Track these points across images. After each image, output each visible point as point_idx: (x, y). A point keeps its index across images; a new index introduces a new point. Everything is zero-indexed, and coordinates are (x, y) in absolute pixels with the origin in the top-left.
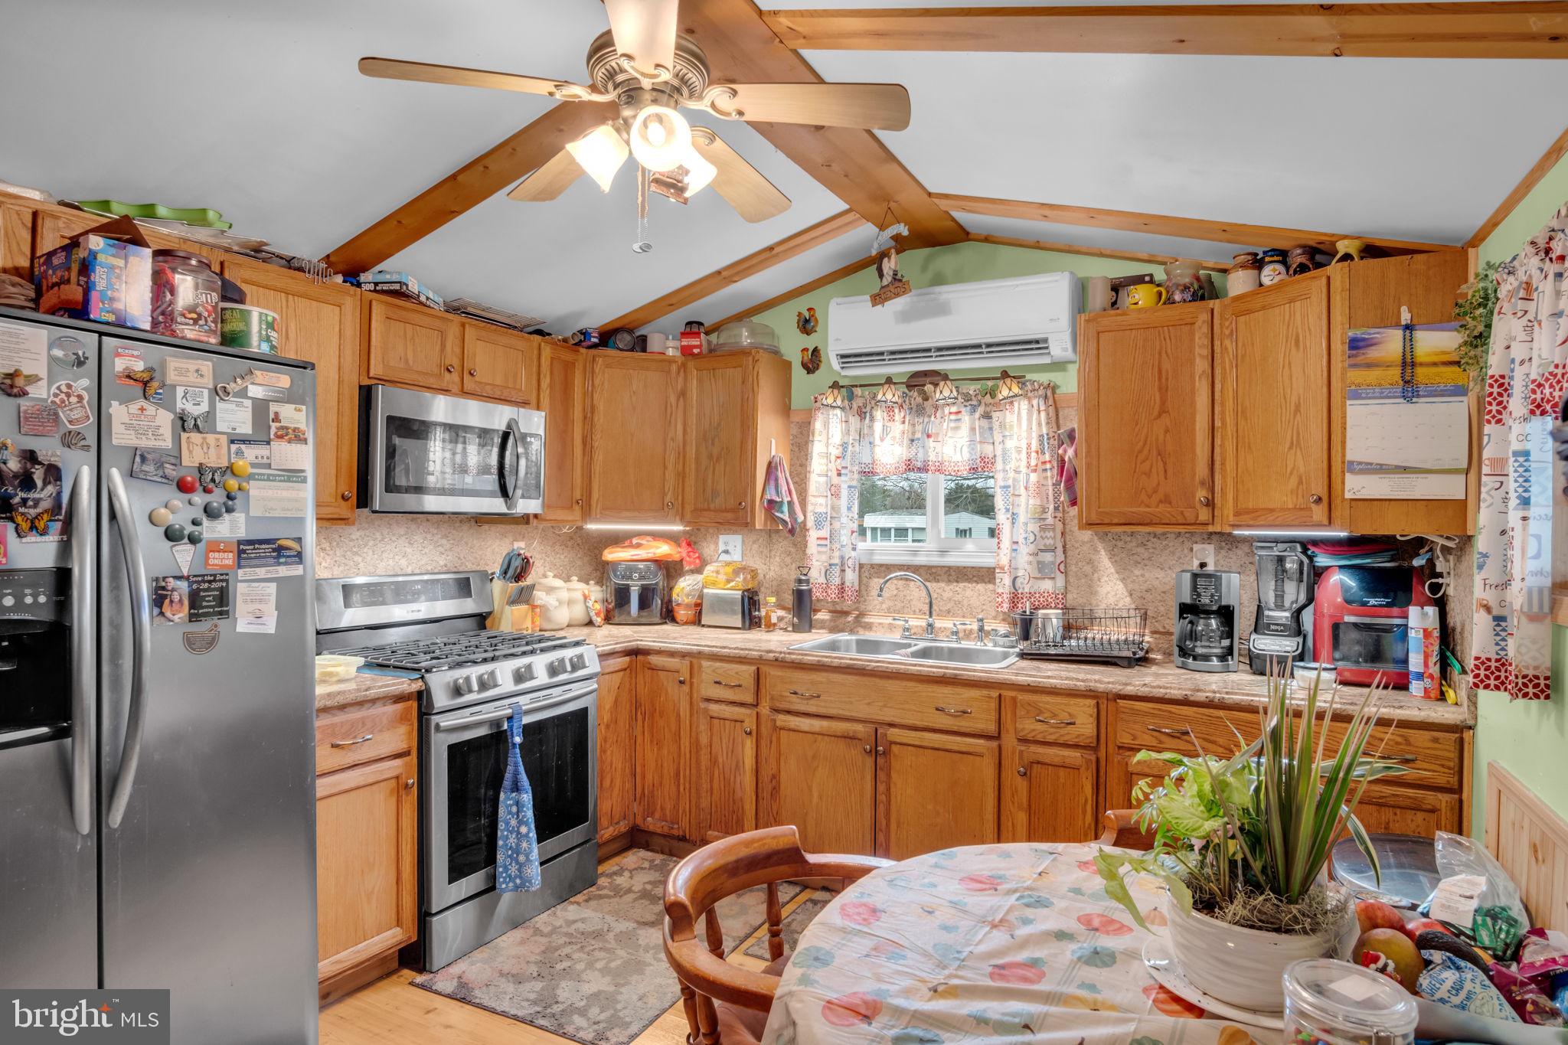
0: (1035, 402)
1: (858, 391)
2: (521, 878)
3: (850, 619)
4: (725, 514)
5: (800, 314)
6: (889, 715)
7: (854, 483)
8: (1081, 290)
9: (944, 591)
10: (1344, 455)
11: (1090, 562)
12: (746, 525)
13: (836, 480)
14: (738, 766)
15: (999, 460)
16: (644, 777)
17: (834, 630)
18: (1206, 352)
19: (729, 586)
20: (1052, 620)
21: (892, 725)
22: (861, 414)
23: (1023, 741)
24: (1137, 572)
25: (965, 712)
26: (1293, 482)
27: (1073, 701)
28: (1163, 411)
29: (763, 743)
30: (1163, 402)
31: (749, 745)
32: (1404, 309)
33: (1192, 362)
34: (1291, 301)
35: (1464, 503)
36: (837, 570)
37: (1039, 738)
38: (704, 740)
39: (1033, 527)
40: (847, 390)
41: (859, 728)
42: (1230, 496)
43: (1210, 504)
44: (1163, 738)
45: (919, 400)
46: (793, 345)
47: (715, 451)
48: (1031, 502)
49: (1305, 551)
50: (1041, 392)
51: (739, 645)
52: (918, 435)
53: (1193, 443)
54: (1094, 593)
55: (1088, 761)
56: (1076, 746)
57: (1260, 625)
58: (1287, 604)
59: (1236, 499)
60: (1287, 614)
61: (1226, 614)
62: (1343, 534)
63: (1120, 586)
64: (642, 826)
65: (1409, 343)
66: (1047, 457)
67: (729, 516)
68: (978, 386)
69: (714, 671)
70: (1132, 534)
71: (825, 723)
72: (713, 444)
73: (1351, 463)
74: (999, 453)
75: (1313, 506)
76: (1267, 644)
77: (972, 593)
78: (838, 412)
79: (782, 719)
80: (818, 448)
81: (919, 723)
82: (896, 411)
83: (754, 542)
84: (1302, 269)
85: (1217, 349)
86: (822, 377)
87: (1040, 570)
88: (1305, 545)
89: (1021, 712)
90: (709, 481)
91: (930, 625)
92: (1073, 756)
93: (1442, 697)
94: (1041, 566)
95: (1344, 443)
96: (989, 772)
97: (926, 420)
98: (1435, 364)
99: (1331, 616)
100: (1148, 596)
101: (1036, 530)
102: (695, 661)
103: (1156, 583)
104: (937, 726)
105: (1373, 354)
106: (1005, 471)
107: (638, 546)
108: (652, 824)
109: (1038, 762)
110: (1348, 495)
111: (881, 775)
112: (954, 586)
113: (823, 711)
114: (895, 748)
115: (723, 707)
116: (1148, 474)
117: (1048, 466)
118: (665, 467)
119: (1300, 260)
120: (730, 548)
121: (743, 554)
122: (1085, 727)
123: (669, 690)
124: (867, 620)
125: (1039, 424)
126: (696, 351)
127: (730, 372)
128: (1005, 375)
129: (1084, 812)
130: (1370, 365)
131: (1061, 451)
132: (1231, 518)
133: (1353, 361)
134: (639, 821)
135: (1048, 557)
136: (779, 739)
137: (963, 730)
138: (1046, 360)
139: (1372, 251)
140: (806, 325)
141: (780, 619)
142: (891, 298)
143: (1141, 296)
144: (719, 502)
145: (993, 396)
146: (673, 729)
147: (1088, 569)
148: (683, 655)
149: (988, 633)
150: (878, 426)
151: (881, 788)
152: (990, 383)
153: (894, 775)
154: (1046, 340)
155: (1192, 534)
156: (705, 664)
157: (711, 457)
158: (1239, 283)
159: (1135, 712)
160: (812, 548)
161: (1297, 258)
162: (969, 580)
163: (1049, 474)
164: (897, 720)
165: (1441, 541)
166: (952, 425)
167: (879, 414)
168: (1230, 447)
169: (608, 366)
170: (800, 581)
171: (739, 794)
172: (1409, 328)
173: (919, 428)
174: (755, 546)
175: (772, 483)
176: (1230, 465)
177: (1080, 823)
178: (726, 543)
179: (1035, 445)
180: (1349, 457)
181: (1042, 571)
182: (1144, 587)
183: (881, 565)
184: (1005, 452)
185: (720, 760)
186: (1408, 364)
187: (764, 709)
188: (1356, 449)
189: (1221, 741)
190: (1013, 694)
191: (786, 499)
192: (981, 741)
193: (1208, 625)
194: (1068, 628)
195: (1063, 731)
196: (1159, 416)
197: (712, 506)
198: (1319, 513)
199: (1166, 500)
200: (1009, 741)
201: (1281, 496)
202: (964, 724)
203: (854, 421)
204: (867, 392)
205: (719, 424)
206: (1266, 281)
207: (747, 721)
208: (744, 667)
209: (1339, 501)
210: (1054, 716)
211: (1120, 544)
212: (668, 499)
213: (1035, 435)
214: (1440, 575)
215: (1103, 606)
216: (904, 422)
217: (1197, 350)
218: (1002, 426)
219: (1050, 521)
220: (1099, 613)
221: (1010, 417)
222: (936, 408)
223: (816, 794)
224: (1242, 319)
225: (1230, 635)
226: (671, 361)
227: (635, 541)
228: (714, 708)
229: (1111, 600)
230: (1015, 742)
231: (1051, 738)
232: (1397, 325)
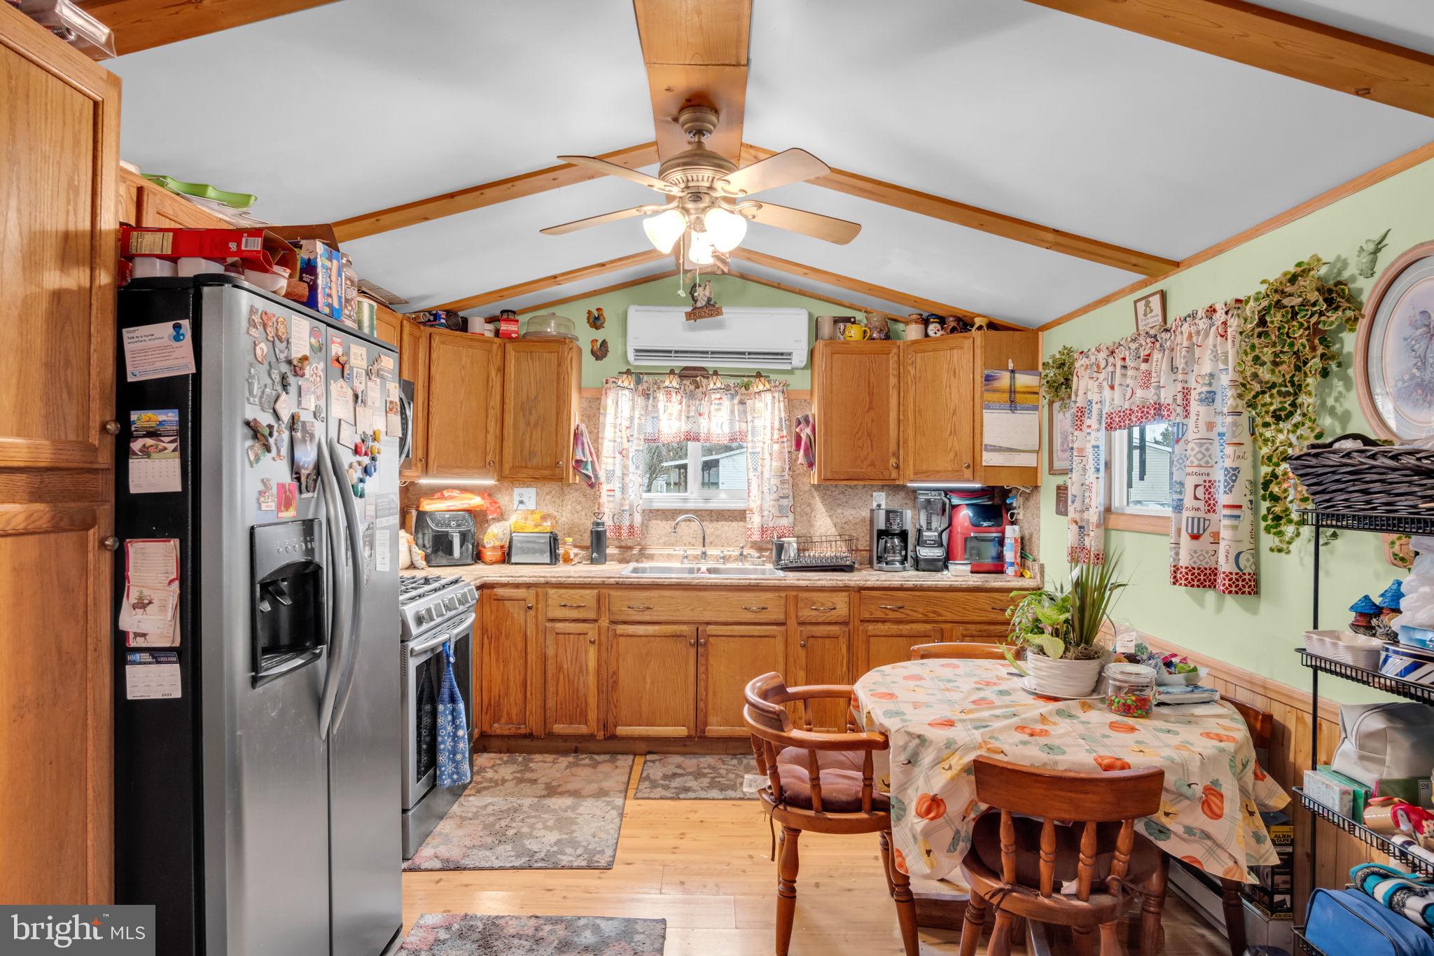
0: (776, 395)
1: (646, 378)
2: (458, 773)
3: (635, 551)
4: (543, 472)
5: (590, 312)
6: (708, 616)
7: (641, 448)
8: (815, 326)
9: (710, 528)
10: (981, 441)
11: (809, 505)
12: (561, 479)
13: (626, 445)
14: (582, 670)
15: (750, 433)
16: (490, 691)
17: (623, 561)
18: (896, 373)
19: (537, 530)
20: (792, 545)
21: (708, 623)
22: (646, 395)
23: (802, 624)
24: (839, 511)
25: (764, 609)
26: (952, 454)
27: (834, 594)
28: (871, 408)
29: (603, 649)
30: (871, 402)
31: (592, 652)
32: (1010, 361)
33: (888, 378)
34: (952, 349)
35: (1036, 468)
36: (627, 515)
37: (813, 620)
38: (551, 652)
39: (774, 481)
40: (638, 376)
41: (685, 628)
42: (911, 463)
43: (898, 467)
44: (888, 612)
45: (692, 387)
46: (585, 336)
47: (533, 420)
48: (774, 464)
49: (946, 495)
50: (780, 388)
51: (582, 574)
52: (692, 414)
53: (888, 428)
54: (812, 526)
55: (844, 632)
56: (836, 623)
57: (920, 541)
58: (933, 528)
59: (914, 465)
60: (936, 534)
61: (903, 535)
62: (977, 485)
63: (829, 520)
64: (489, 732)
65: (1013, 379)
66: (785, 433)
67: (547, 472)
68: (738, 381)
69: (560, 596)
70: (836, 486)
71: (657, 627)
72: (530, 413)
73: (986, 445)
74: (750, 429)
75: (965, 470)
76: (925, 553)
77: (728, 528)
78: (627, 392)
79: (621, 629)
80: (609, 419)
81: (729, 620)
82: (674, 394)
83: (547, 494)
84: (953, 330)
85: (901, 371)
86: (612, 363)
87: (780, 511)
88: (947, 492)
89: (801, 605)
90: (527, 443)
91: (704, 553)
92: (835, 629)
93: (1022, 575)
94: (781, 508)
95: (982, 434)
96: (780, 647)
97: (698, 402)
98: (1024, 393)
99: (962, 534)
100: (847, 527)
101: (778, 483)
102: (540, 590)
103: (851, 518)
104: (743, 620)
105: (996, 384)
106: (753, 441)
107: (451, 498)
108: (498, 728)
109: (813, 637)
110: (984, 464)
111: (701, 660)
112: (715, 524)
113: (655, 618)
114: (711, 639)
115: (567, 624)
116: (861, 448)
117: (785, 439)
118: (487, 432)
119: (953, 324)
120: (525, 499)
121: (537, 504)
122: (842, 610)
123: (515, 616)
124: (649, 552)
125: (780, 410)
126: (514, 335)
127: (546, 355)
128: (759, 375)
129: (842, 664)
130: (995, 391)
131: (798, 430)
132: (912, 476)
133: (986, 388)
134: (486, 728)
135: (785, 502)
136: (618, 644)
137: (761, 621)
138: (788, 367)
139: (992, 326)
140: (596, 321)
141: (576, 555)
142: (704, 317)
143: (854, 332)
144: (536, 461)
145: (747, 389)
146: (519, 648)
147: (808, 509)
148: (528, 586)
149: (746, 556)
150: (661, 405)
151: (702, 669)
152: (746, 379)
153: (711, 660)
154: (790, 354)
155: (872, 486)
156: (551, 591)
157: (528, 424)
158: (913, 332)
159: (872, 598)
160: (604, 499)
161: (951, 323)
162: (726, 520)
163: (786, 445)
164: (714, 619)
165: (1022, 489)
166: (716, 407)
167: (661, 396)
168: (910, 432)
169: (443, 343)
170: (598, 524)
171: (582, 691)
172: (1013, 372)
173: (693, 408)
174: (548, 497)
175: (580, 446)
176: (911, 443)
177: (839, 672)
178: (521, 495)
179: (777, 425)
180: (986, 441)
181: (782, 512)
182: (844, 521)
183: (658, 510)
184: (753, 428)
185: (565, 666)
186: (1012, 391)
187: (604, 622)
188: (988, 439)
189: (920, 610)
190: (795, 593)
191: (590, 459)
192: (775, 627)
193: (893, 543)
194: (800, 550)
195: (829, 614)
196: (868, 411)
197: (529, 465)
198: (968, 473)
199: (872, 464)
200: (792, 623)
201: (944, 463)
202: (763, 617)
203: (640, 401)
204: (651, 379)
205: (536, 398)
206: (931, 333)
207: (590, 633)
208: (587, 592)
209: (978, 467)
210: (823, 605)
211: (828, 493)
212: (489, 458)
213: (777, 418)
214: (1015, 508)
215: (818, 534)
216: (681, 403)
217: (891, 371)
218: (754, 410)
219: (787, 477)
220: (815, 539)
221: (759, 405)
222: (704, 394)
223: (649, 681)
224: (919, 355)
225: (906, 548)
226: (486, 341)
227: (446, 494)
228: (560, 626)
229: (823, 531)
230: (796, 626)
231: (820, 620)
232: (1007, 369)
